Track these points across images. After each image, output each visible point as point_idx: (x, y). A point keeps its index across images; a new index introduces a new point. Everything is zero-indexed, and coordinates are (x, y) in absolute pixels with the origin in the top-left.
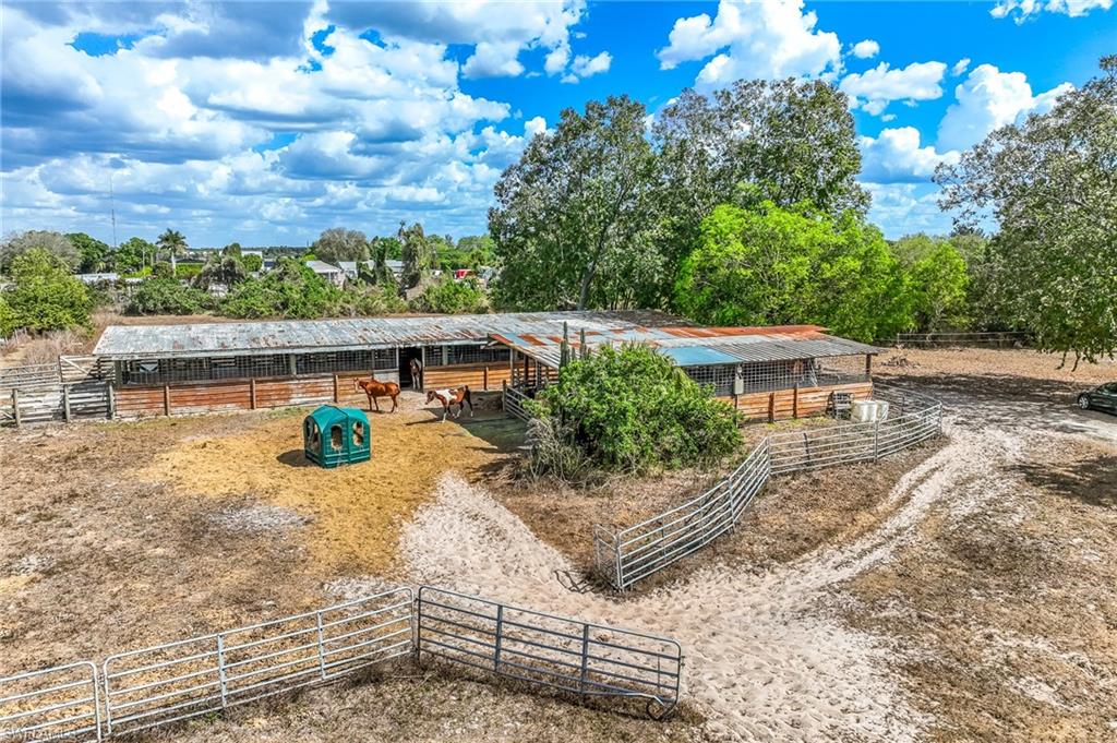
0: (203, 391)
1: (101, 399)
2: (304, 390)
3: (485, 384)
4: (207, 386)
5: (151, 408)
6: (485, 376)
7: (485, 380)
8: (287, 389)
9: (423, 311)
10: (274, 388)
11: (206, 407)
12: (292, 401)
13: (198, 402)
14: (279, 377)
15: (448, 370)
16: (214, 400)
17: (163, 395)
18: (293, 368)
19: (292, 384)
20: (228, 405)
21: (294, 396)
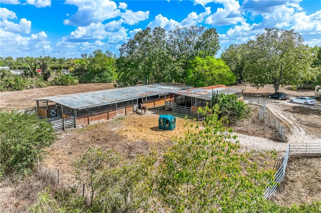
0: (97, 116)
1: (72, 122)
2: (119, 112)
3: (154, 106)
4: (98, 114)
5: (85, 123)
6: (154, 103)
7: (154, 104)
8: (115, 113)
9: (55, 85)
10: (113, 113)
11: (98, 121)
12: (117, 116)
13: (96, 119)
14: (114, 110)
15: (147, 103)
16: (99, 118)
17: (87, 119)
18: (116, 106)
19: (117, 111)
20: (103, 119)
21: (117, 114)
